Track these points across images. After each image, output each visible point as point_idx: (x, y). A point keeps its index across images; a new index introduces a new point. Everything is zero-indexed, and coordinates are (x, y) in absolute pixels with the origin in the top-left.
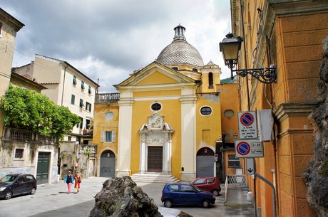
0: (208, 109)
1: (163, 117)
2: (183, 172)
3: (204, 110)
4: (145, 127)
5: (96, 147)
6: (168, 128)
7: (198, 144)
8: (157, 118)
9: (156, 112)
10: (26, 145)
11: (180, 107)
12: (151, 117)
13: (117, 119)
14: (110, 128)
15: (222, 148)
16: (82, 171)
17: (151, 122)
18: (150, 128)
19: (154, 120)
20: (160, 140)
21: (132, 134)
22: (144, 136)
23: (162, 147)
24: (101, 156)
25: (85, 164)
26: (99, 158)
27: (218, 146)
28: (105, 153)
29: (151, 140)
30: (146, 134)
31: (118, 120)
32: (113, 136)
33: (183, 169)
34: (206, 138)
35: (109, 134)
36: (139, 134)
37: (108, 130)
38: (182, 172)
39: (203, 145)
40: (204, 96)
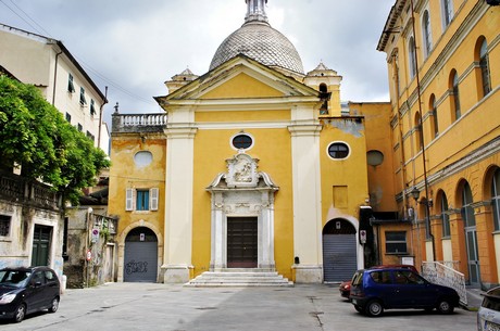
0: (342, 148)
1: (257, 161)
2: (299, 266)
3: (335, 148)
4: (223, 180)
5: (115, 221)
6: (267, 181)
7: (325, 212)
8: (244, 163)
9: (243, 151)
10: (15, 208)
11: (288, 143)
12: (232, 161)
13: (163, 164)
14: (145, 183)
15: (373, 220)
16: (96, 269)
17: (233, 170)
18: (231, 182)
19: (239, 167)
20: (252, 206)
21: (195, 194)
22: (219, 197)
23: (256, 218)
24: (126, 241)
25: (100, 256)
26: (122, 243)
27: (364, 215)
28: (135, 233)
29: (233, 206)
30: (224, 194)
31: (164, 167)
32: (153, 199)
33: (297, 260)
34: (341, 201)
35: (142, 195)
36: (210, 193)
37: (142, 187)
38: (295, 265)
39: (334, 214)
40: (334, 122)
